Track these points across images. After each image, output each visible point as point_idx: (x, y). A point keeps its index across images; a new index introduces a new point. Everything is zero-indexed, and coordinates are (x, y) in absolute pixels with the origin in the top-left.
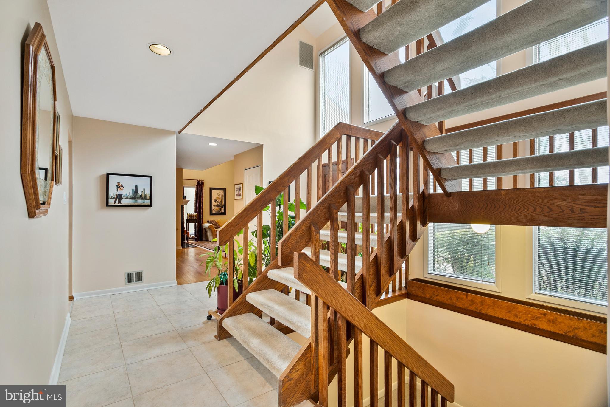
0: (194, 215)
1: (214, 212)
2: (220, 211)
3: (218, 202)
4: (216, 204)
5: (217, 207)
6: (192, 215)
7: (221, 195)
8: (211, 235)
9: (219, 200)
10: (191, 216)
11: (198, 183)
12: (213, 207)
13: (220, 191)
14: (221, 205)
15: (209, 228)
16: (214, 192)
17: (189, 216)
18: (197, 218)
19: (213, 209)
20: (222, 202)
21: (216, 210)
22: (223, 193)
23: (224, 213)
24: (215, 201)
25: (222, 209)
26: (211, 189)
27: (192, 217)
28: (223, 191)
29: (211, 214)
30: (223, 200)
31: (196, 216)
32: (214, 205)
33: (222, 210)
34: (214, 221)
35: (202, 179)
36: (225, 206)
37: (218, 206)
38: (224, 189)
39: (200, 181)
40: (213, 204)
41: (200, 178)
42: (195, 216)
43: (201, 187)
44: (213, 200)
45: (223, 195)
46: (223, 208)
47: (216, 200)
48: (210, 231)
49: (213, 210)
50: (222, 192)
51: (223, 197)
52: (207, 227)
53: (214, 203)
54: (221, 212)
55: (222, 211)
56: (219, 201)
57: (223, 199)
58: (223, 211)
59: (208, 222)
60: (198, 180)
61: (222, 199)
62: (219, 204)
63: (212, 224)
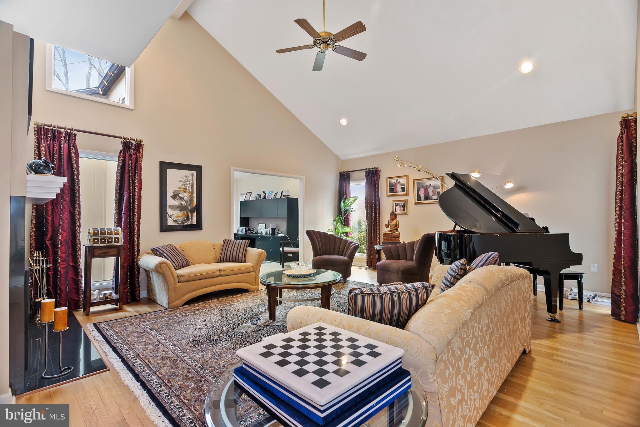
0: (110, 234)
1: (170, 222)
2: (188, 220)
3: (181, 199)
4: (176, 203)
5: (180, 211)
6: (103, 233)
7: (189, 183)
8: (163, 289)
9: (185, 194)
10: (100, 237)
11: (127, 145)
12: (170, 212)
13: (188, 173)
14: (190, 207)
15: (159, 269)
16: (170, 172)
17: (95, 237)
18: (121, 242)
19: (170, 217)
20: (191, 201)
21: (178, 219)
22: (195, 178)
23: (198, 226)
24: (174, 197)
25: (192, 217)
26: (164, 166)
27: (104, 239)
28: (194, 173)
29: (164, 228)
30: (195, 195)
31: (117, 236)
32: (172, 207)
33: (192, 219)
34: (171, 247)
35: (138, 138)
36: (198, 209)
37: (181, 208)
38: (198, 169)
39: (133, 142)
40: (169, 204)
41: (133, 134)
42: (113, 236)
43: (134, 156)
44: (170, 193)
45: (195, 182)
46: (195, 215)
47: (178, 195)
48: (160, 277)
49: (169, 219)
50: (192, 175)
51: (195, 188)
52: (149, 268)
53: (170, 201)
54: (189, 223)
55: (192, 221)
56: (185, 196)
57: (195, 191)
58: (194, 221)
59: (155, 252)
60: (125, 139)
61: (192, 193)
62: (184, 203)
63: (165, 260)
